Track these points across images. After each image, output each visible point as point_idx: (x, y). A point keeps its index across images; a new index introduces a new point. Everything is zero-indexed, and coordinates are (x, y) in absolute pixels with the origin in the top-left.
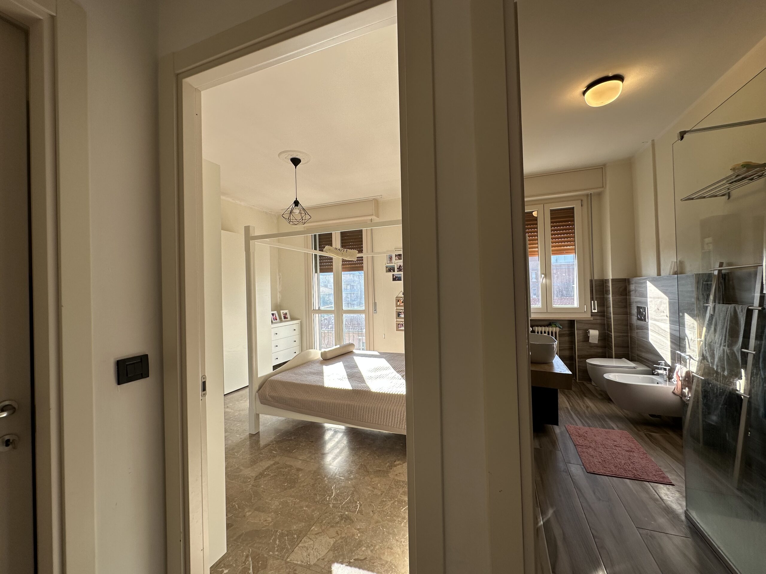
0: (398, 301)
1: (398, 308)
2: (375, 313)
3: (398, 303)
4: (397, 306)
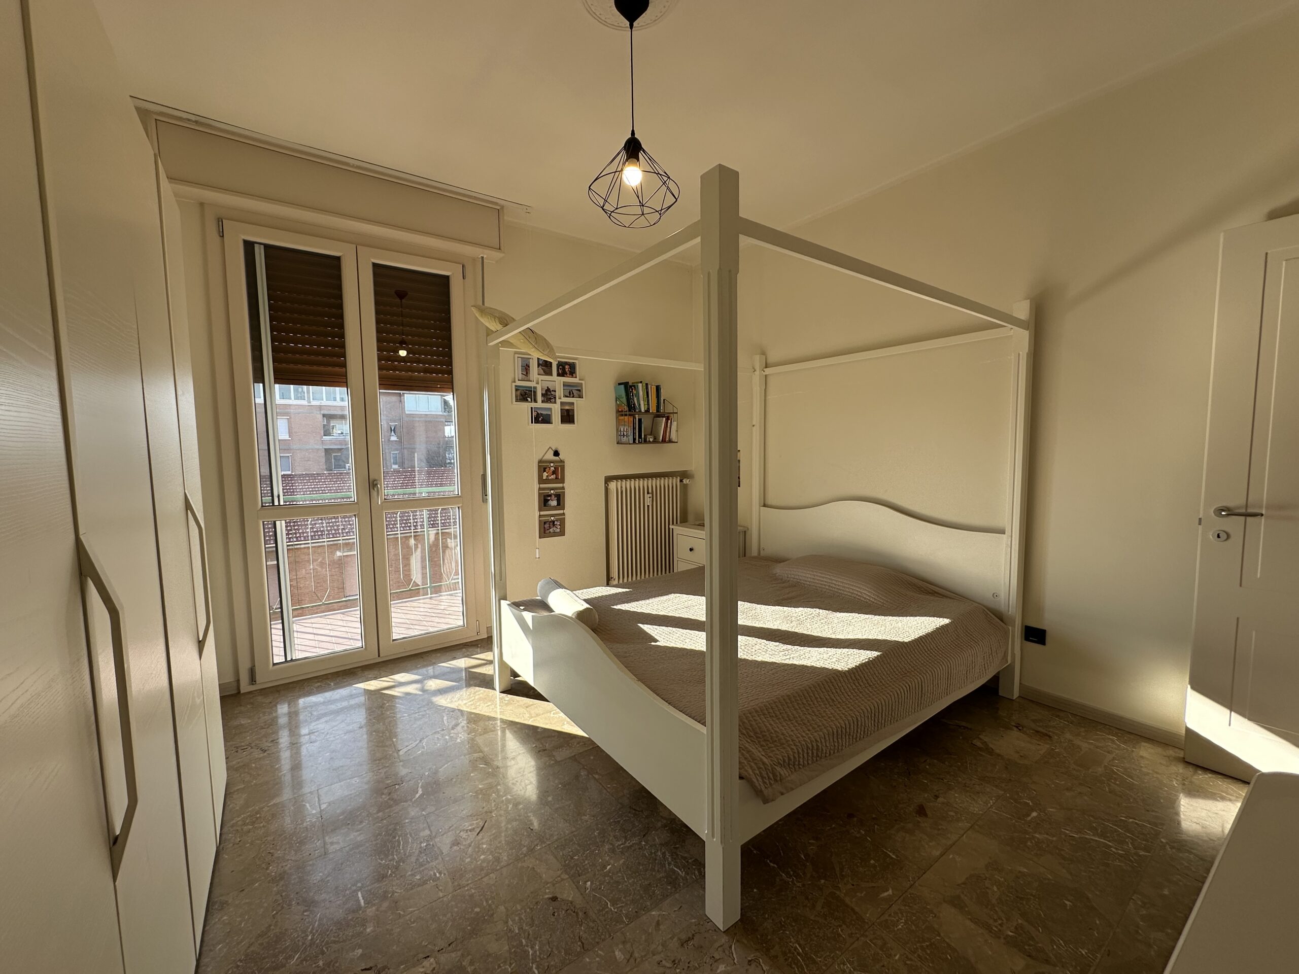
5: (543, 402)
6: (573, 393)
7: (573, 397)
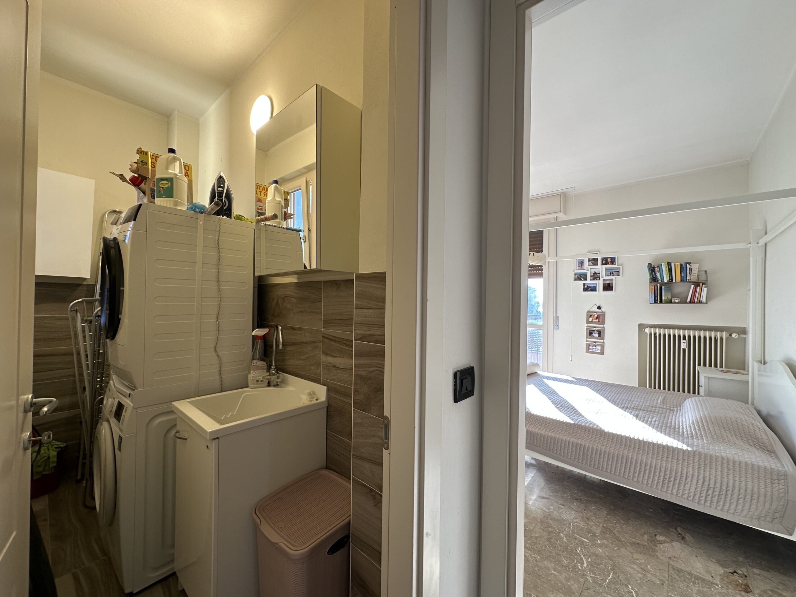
0: (590, 317)
1: (589, 325)
2: (557, 329)
3: (591, 319)
4: (588, 322)
5: (591, 280)
6: (613, 273)
7: (613, 276)
